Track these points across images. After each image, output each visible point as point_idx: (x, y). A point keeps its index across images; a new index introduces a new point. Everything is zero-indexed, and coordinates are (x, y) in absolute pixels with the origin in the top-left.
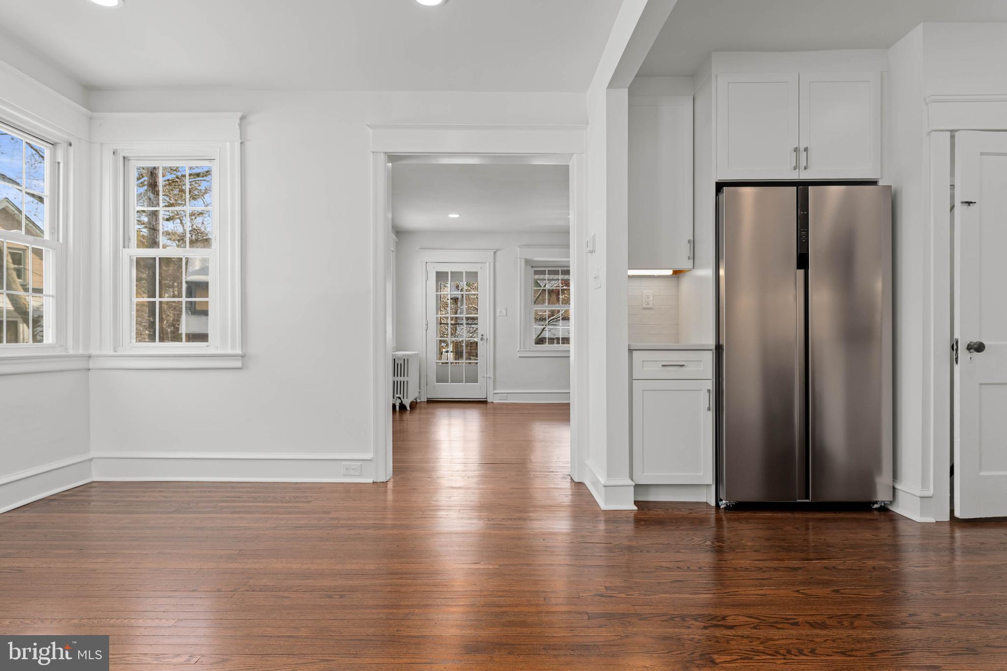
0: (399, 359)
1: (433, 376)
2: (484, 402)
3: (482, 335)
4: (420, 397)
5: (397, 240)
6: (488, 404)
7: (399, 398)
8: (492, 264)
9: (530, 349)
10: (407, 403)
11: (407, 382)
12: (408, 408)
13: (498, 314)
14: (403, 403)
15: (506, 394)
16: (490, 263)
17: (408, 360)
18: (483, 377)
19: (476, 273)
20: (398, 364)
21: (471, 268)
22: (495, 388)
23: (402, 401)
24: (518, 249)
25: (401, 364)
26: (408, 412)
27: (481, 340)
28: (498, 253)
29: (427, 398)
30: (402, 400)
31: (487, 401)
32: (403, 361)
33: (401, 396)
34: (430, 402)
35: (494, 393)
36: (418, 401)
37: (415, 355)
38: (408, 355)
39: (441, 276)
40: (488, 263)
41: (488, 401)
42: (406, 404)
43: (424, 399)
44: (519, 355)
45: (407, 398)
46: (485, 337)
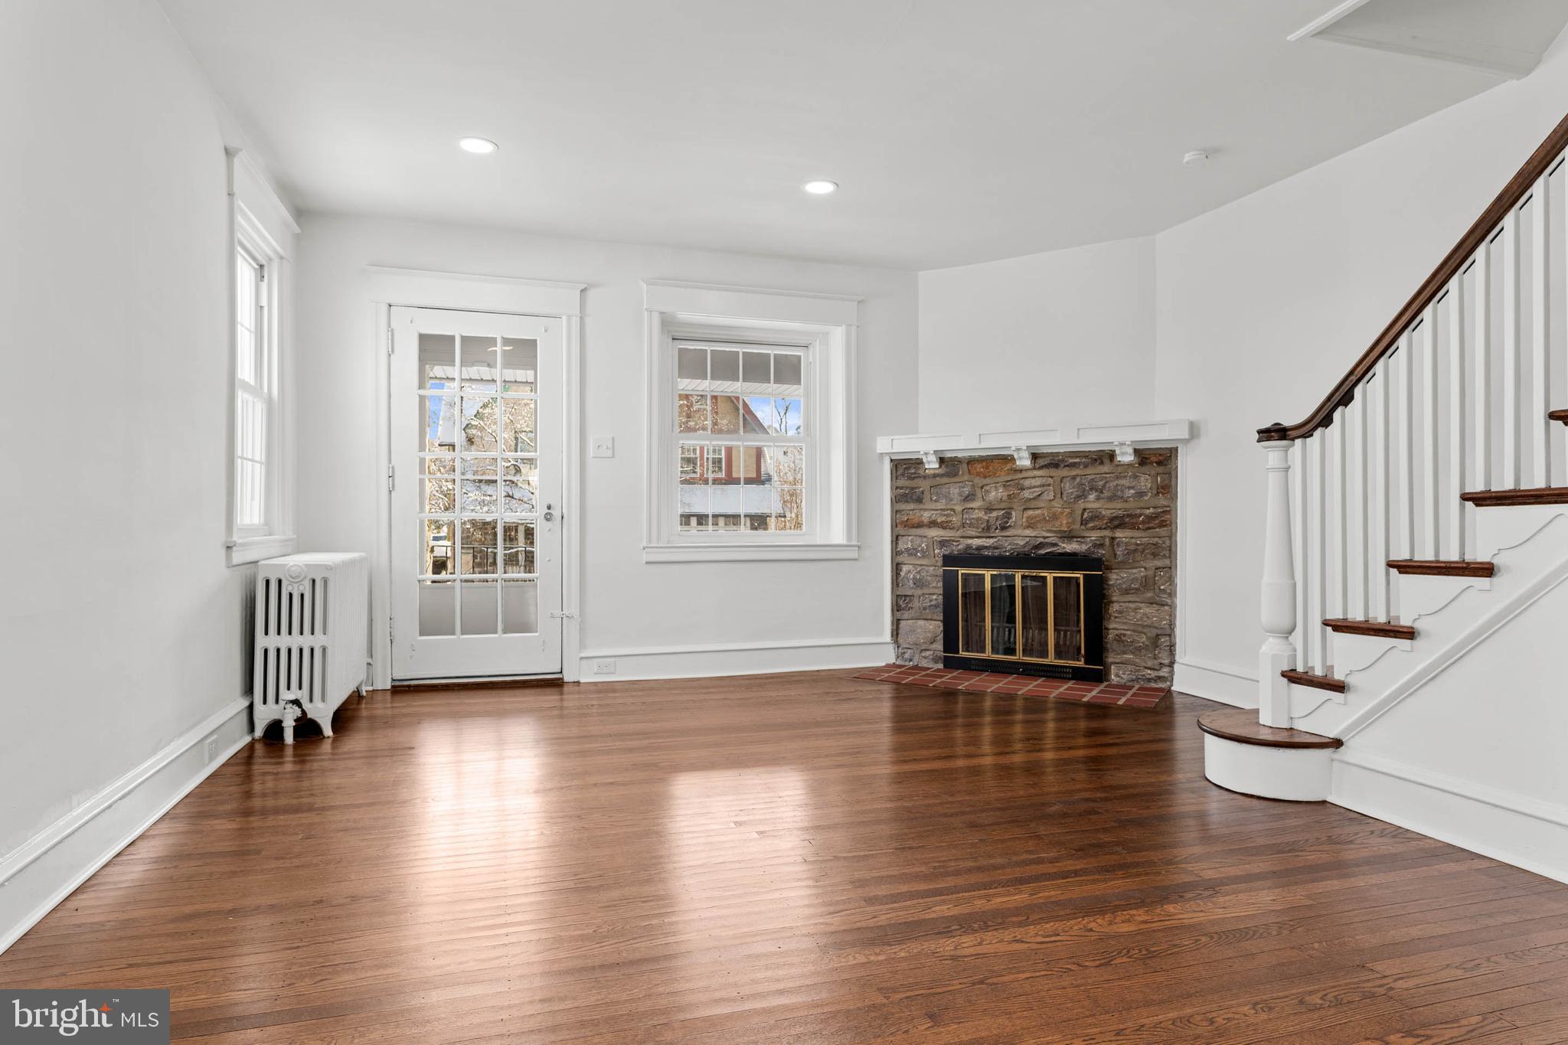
0: (296, 578)
1: (408, 623)
2: (554, 684)
3: (549, 508)
4: (370, 679)
5: (298, 230)
6: (566, 689)
7: (297, 702)
8: (575, 321)
9: (669, 542)
10: (322, 713)
11: (324, 649)
12: (328, 731)
13: (591, 451)
14: (309, 716)
15: (613, 659)
16: (569, 317)
17: (325, 582)
18: (552, 617)
19: (533, 343)
20: (291, 595)
21: (520, 330)
22: (582, 645)
23: (304, 712)
24: (645, 285)
25: (302, 595)
26: (326, 746)
27: (548, 520)
28: (592, 294)
29: (393, 680)
30: (306, 705)
31: (562, 679)
32: (307, 585)
33: (303, 695)
34: (402, 690)
35: (581, 658)
36: (364, 690)
37: (352, 563)
38: (328, 568)
39: (434, 348)
40: (564, 318)
41: (566, 679)
42: (319, 721)
43: (384, 683)
44: (645, 557)
45: (323, 700)
46: (556, 513)
